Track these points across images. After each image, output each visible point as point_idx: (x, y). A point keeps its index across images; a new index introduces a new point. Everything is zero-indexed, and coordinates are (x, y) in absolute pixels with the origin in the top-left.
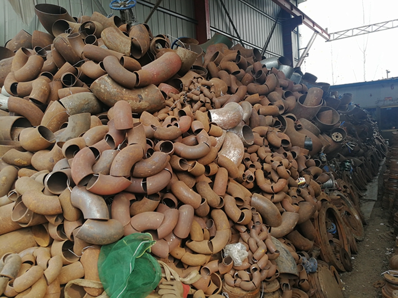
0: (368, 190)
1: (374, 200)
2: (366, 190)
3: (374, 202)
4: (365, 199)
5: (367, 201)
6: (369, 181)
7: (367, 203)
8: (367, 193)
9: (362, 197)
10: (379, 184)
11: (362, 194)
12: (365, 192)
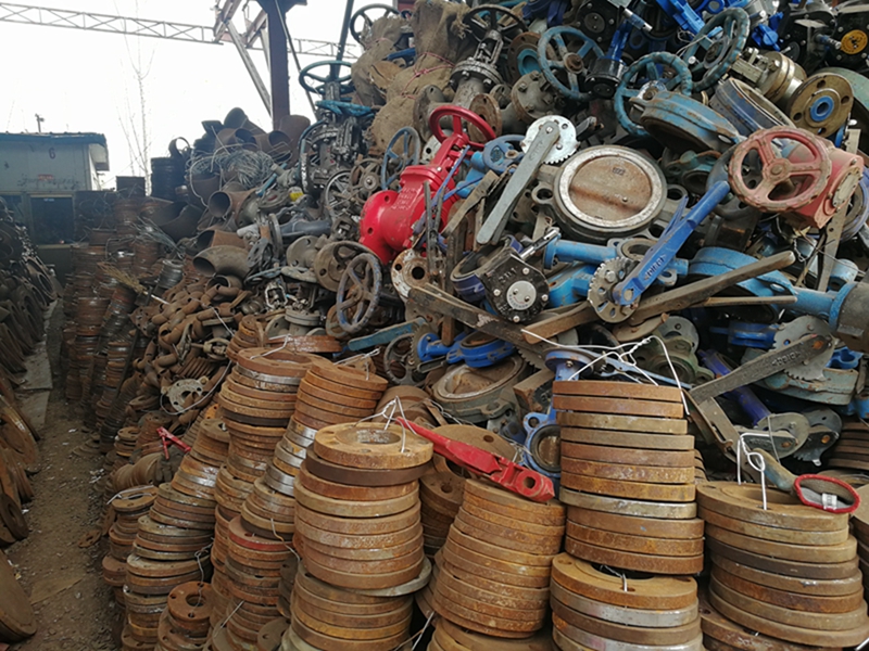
0: (30, 372)
1: (45, 390)
2: (24, 371)
3: (48, 393)
4: (26, 391)
5: (32, 394)
6: (28, 352)
7: (32, 398)
8: (27, 377)
9: (18, 386)
10: (49, 357)
11: (17, 381)
12: (22, 376)
